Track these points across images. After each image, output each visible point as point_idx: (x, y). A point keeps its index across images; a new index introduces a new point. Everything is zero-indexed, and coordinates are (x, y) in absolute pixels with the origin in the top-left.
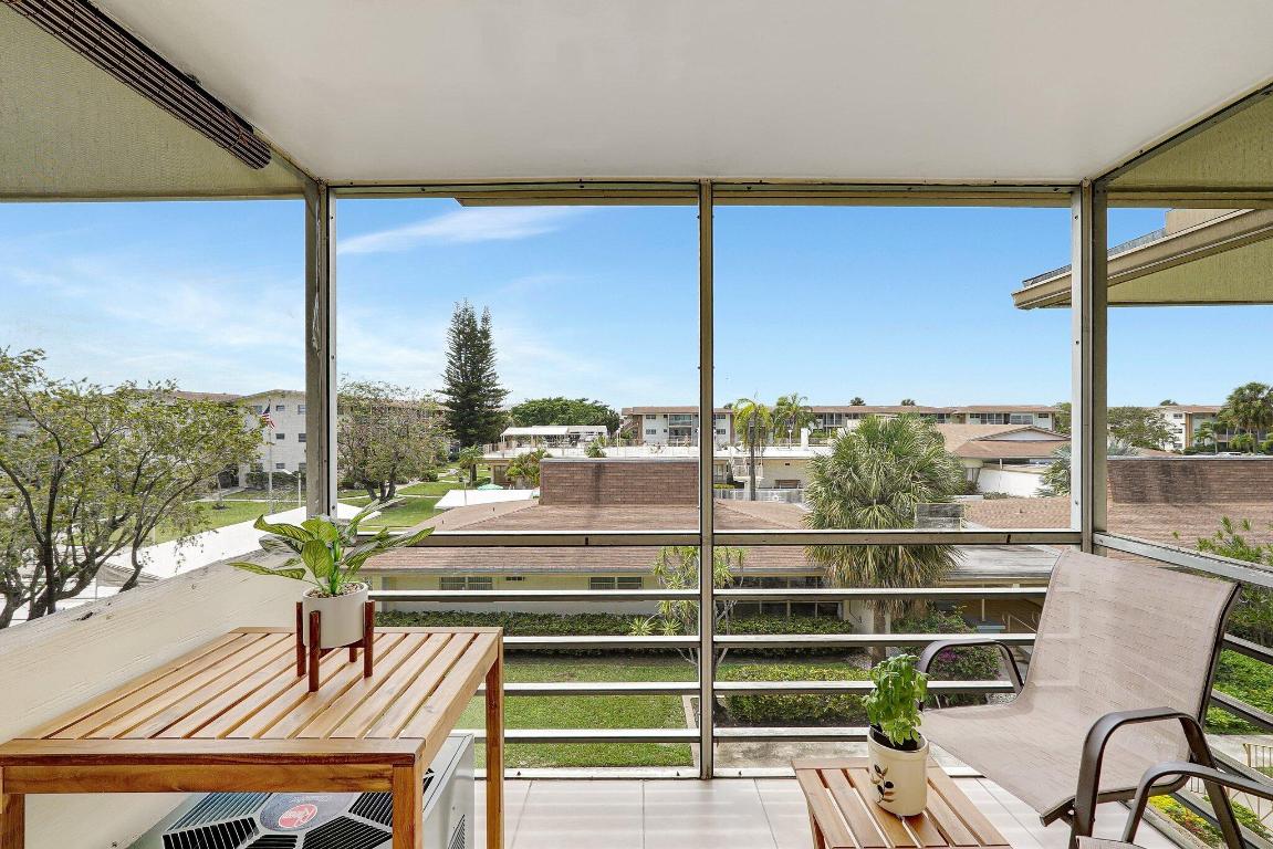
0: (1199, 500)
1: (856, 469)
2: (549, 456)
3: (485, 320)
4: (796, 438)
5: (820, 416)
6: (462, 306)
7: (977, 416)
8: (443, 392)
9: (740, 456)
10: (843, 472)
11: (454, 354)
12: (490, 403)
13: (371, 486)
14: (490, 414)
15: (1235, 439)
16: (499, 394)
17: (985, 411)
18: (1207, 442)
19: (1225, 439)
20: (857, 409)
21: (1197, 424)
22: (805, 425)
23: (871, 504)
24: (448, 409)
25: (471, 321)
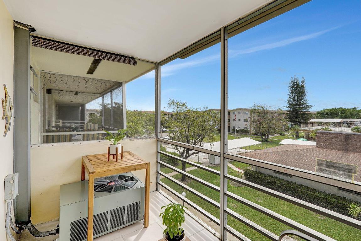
2: (330, 130)
3: (303, 82)
6: (293, 78)
8: (287, 107)
11: (290, 94)
12: (304, 110)
13: (262, 135)
14: (305, 114)
16: (308, 107)
24: (288, 112)
25: (297, 83)
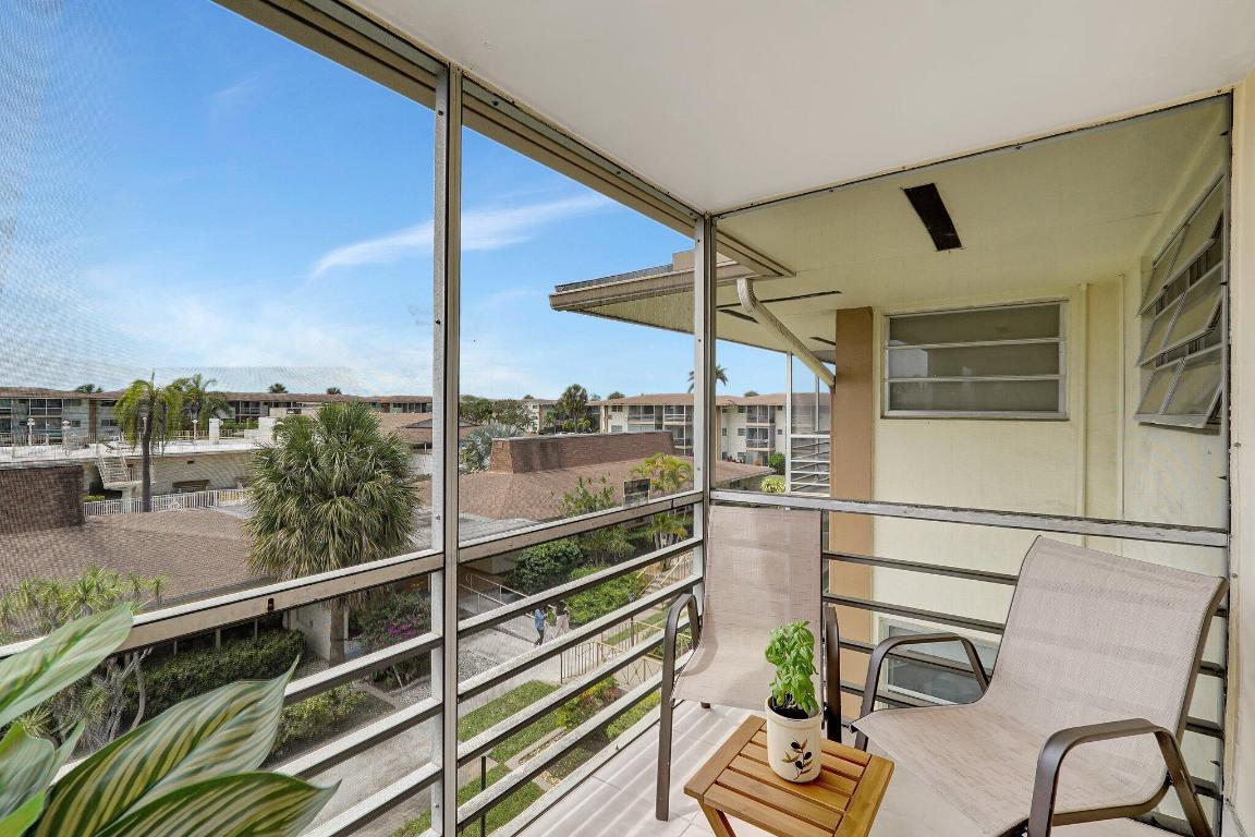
0: (560, 467)
1: (315, 461)
4: (204, 430)
5: (232, 403)
7: (399, 405)
9: (115, 454)
10: (301, 465)
15: (564, 423)
17: (408, 401)
18: (551, 425)
19: (559, 423)
20: (278, 398)
21: (545, 412)
22: (213, 413)
23: (332, 497)
